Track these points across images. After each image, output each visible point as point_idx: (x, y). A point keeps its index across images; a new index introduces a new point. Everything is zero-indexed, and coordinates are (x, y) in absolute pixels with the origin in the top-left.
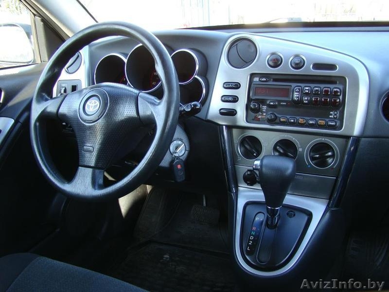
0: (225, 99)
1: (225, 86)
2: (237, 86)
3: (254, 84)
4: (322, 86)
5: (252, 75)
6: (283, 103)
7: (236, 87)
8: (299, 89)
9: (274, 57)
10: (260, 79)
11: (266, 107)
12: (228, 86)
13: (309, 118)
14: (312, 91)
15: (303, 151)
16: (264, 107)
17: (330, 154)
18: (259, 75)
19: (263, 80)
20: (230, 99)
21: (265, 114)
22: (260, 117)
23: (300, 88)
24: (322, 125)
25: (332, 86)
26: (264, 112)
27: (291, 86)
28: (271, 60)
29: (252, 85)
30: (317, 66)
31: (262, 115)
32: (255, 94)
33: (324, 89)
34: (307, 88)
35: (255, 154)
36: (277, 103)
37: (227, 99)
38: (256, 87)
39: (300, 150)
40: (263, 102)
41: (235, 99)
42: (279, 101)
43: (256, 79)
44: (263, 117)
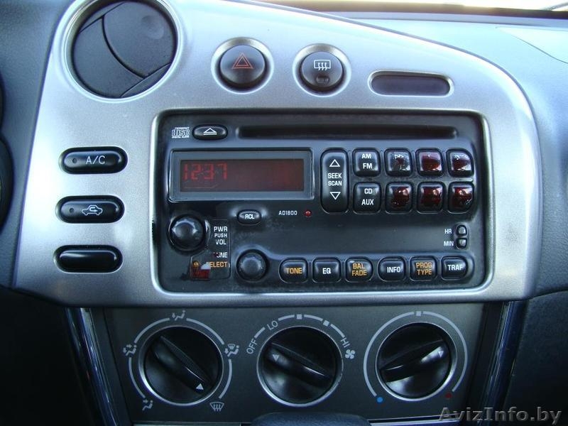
0: (71, 211)
1: (69, 163)
2: (113, 161)
3: (174, 151)
4: (414, 145)
5: (168, 119)
6: (289, 213)
7: (109, 164)
8: (340, 161)
9: (240, 53)
10: (196, 133)
11: (226, 228)
12: (79, 163)
13: (380, 257)
14: (382, 162)
15: (359, 357)
16: (220, 229)
17: (438, 352)
18: (191, 118)
19: (206, 133)
20: (92, 209)
21: (224, 255)
22: (207, 266)
23: (343, 155)
24: (427, 276)
25: (443, 145)
26: (223, 249)
27: (308, 149)
28: (230, 66)
29: (169, 154)
30: (390, 81)
31: (214, 258)
32: (182, 185)
33: (421, 155)
34: (368, 155)
35: (200, 387)
36: (264, 213)
37: (79, 209)
38: (182, 161)
39: (350, 354)
40: (212, 211)
41: (110, 210)
42: (274, 206)
43: (182, 133)
44: (219, 264)
